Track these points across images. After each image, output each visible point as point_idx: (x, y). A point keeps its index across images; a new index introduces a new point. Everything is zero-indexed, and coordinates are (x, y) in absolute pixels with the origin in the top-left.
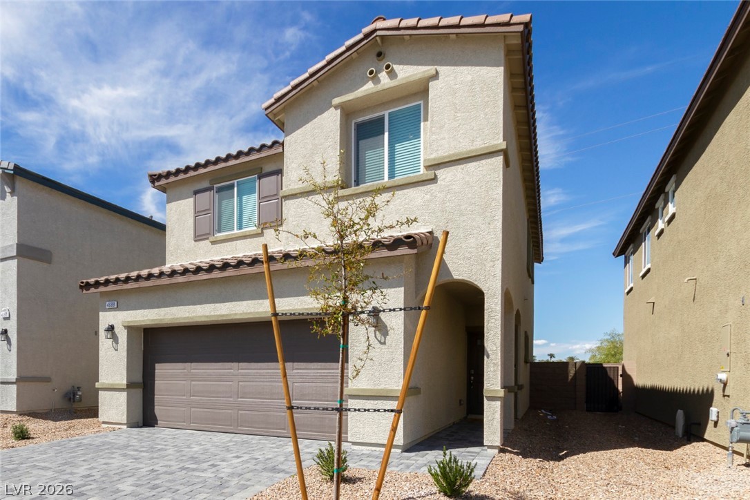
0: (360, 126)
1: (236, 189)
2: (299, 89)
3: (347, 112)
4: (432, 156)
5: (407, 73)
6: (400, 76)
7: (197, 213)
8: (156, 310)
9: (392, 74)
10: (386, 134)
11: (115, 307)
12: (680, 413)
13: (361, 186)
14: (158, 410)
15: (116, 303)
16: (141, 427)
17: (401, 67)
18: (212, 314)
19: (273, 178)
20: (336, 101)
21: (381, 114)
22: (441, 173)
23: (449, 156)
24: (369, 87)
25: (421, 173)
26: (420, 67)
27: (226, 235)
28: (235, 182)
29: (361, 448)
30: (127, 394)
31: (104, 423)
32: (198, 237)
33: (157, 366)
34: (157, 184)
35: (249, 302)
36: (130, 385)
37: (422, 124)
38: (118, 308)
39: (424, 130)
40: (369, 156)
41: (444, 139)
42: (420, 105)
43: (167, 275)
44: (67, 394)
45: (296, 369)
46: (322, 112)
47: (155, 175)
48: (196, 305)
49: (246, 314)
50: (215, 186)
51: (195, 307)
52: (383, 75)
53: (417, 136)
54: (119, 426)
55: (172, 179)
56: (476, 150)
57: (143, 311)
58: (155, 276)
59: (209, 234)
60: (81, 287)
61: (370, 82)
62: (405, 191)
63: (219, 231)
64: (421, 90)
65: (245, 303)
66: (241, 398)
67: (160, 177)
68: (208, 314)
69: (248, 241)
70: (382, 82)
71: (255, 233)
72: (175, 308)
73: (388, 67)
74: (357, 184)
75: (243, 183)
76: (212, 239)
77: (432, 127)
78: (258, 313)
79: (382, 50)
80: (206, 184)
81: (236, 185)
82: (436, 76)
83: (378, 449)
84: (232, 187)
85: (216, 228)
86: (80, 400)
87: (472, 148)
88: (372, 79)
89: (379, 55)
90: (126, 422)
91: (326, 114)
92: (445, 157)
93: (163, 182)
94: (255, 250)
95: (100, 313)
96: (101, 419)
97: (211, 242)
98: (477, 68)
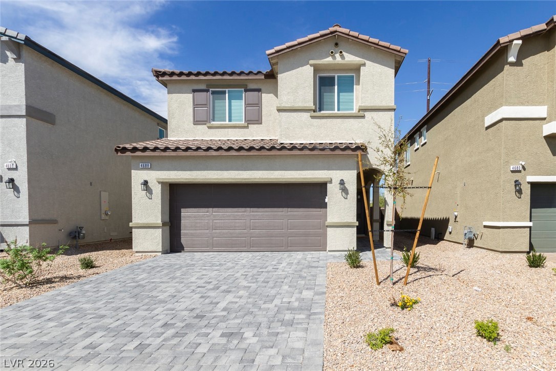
0: (321, 78)
1: (227, 95)
2: (291, 49)
3: (317, 69)
4: (362, 105)
5: (350, 58)
6: (346, 59)
7: (195, 105)
8: (189, 172)
9: (342, 57)
10: (336, 87)
11: (149, 167)
12: (433, 230)
13: (322, 112)
14: (184, 240)
15: (149, 164)
16: (169, 253)
17: (347, 54)
18: (237, 177)
19: (256, 93)
20: (311, 62)
21: (334, 75)
22: (367, 114)
23: (371, 107)
24: (329, 60)
25: (354, 112)
26: (357, 58)
27: (221, 124)
28: (227, 90)
29: (334, 253)
30: (162, 230)
31: (137, 252)
32: (196, 122)
33: (183, 210)
34: (160, 78)
35: (264, 171)
36: (164, 224)
37: (355, 86)
38: (151, 169)
39: (356, 90)
40: (326, 96)
41: (368, 97)
42: (353, 76)
43: (203, 149)
44: (70, 233)
45: (290, 212)
46: (302, 66)
47: (161, 72)
48: (223, 171)
49: (262, 179)
50: (210, 89)
51: (223, 172)
52: (337, 56)
53: (352, 91)
54: (155, 254)
55: (175, 78)
56: (383, 106)
57: (176, 172)
58: (192, 149)
59: (206, 121)
60: (116, 150)
61: (331, 57)
62: (349, 120)
63: (214, 120)
64: (357, 69)
65: (261, 172)
66: (252, 230)
67: (164, 74)
68: (233, 177)
69: (237, 130)
70: (337, 59)
71: (243, 126)
72: (206, 171)
73: (341, 52)
74: (320, 110)
75: (232, 91)
76: (208, 125)
77: (362, 90)
78: (271, 179)
79: (338, 42)
80: (203, 87)
81: (227, 92)
82: (364, 65)
83: (343, 253)
84: (224, 93)
85: (211, 118)
86: (84, 237)
87: (381, 105)
88: (332, 56)
89: (336, 44)
90: (161, 250)
91: (305, 67)
92: (369, 107)
93: (166, 78)
94: (242, 137)
95: (132, 171)
96: (134, 249)
97: (208, 127)
98: (383, 67)
